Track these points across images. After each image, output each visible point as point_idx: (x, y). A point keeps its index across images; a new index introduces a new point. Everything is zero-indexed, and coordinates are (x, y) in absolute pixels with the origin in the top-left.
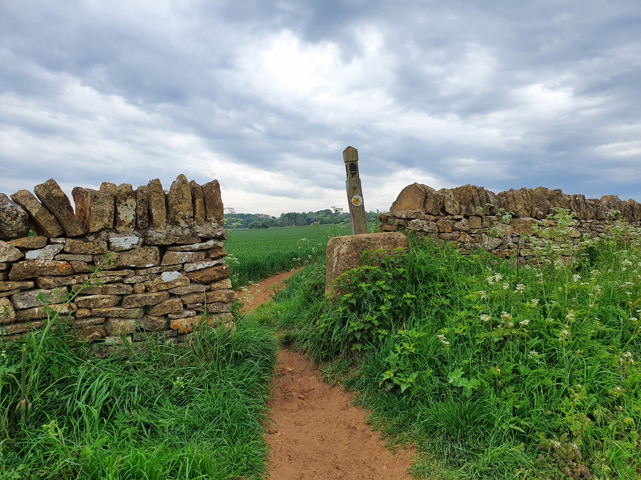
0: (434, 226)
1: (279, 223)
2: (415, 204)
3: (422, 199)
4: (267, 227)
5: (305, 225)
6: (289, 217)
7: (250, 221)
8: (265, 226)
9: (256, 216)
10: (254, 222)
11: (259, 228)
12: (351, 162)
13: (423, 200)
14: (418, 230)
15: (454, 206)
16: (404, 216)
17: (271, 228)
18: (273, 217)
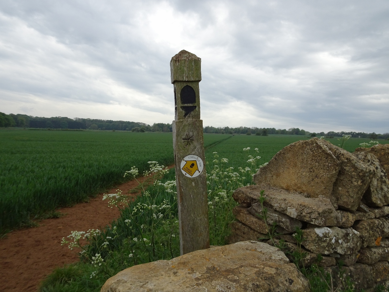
0: (355, 240)
1: (152, 129)
2: (312, 184)
3: (333, 176)
4: (143, 131)
5: (168, 132)
6: (159, 126)
7: (133, 127)
8: (142, 131)
9: (138, 124)
10: (135, 128)
11: (138, 131)
12: (185, 85)
13: (334, 180)
14: (326, 253)
15: (382, 189)
16: (292, 212)
17: (147, 132)
18: (148, 125)
